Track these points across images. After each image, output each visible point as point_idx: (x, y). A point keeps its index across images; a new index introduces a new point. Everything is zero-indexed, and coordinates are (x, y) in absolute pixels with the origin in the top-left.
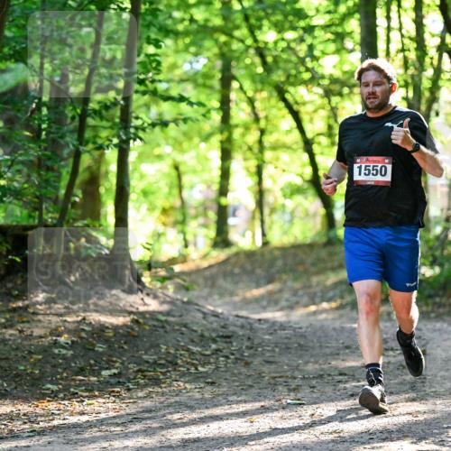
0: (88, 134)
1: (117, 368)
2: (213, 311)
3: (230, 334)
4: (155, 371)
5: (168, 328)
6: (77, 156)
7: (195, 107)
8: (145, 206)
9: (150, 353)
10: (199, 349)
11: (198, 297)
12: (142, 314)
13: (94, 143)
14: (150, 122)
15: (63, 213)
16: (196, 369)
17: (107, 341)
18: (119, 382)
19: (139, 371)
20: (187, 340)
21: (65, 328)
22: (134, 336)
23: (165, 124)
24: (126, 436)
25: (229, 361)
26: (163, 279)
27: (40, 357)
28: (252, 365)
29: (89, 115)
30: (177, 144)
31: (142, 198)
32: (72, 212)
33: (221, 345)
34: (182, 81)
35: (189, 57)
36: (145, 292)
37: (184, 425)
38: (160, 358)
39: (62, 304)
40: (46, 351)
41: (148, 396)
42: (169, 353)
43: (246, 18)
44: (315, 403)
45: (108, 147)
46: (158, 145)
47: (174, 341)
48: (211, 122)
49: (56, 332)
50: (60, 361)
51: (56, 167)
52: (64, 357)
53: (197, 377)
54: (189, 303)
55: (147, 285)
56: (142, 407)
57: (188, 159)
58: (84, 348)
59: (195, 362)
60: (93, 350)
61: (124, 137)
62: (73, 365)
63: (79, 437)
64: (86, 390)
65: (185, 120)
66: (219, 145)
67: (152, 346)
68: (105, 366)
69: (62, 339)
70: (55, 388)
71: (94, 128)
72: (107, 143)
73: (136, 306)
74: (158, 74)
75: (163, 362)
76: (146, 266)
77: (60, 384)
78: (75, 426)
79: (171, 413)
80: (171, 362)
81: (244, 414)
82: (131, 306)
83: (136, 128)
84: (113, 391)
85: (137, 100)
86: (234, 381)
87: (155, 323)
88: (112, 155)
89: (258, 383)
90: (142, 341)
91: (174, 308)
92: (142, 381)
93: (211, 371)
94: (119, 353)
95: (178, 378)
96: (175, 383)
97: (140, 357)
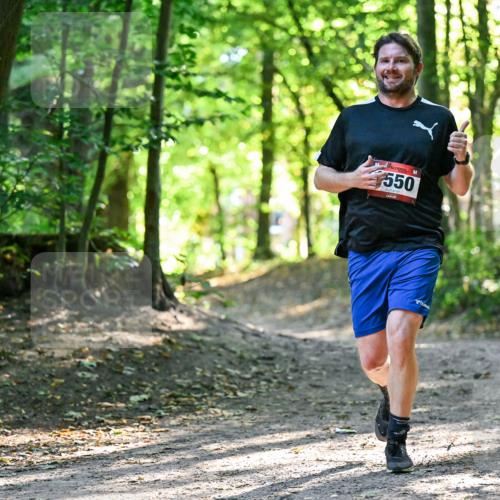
0: (115, 133)
1: (147, 393)
2: (253, 330)
3: (271, 355)
4: (189, 396)
5: (204, 348)
6: (103, 157)
7: (234, 103)
8: (178, 213)
9: (183, 376)
10: (238, 372)
11: (236, 315)
12: (175, 333)
13: (122, 143)
14: (183, 120)
15: (87, 221)
16: (235, 394)
17: (136, 363)
18: (150, 409)
19: (171, 396)
20: (224, 362)
21: (90, 349)
22: (166, 358)
23: (200, 122)
24: (158, 468)
25: (272, 385)
26: (198, 295)
27: (62, 381)
28: (296, 390)
29: (116, 113)
30: (214, 145)
31: (175, 205)
32: (97, 220)
33: (263, 368)
34: (219, 74)
35: (227, 48)
36: (178, 309)
37: (221, 456)
38: (195, 383)
40: (68, 374)
41: (182, 424)
42: (204, 376)
43: (290, 5)
44: (366, 432)
45: (137, 148)
46: (193, 146)
47: (212, 365)
48: (251, 120)
49: (79, 353)
50: (85, 385)
51: (79, 170)
52: (88, 381)
53: (236, 403)
54: (227, 320)
55: (181, 301)
56: (175, 437)
57: (225, 161)
58: (110, 370)
59: (233, 386)
60: (121, 373)
61: (155, 137)
62: (99, 389)
63: (104, 469)
64: (113, 418)
65: (222, 118)
66: (260, 145)
67: (186, 369)
68: (134, 391)
69: (87, 362)
70: (78, 415)
71: (122, 126)
72: (136, 143)
73: (168, 324)
74: (192, 66)
75: (198, 386)
76: (178, 280)
77: (85, 411)
78: (101, 457)
79: (206, 443)
80: (206, 387)
81: (288, 444)
82: (163, 324)
83: (169, 127)
84: (143, 419)
85: (169, 95)
86: (277, 408)
87: (190, 343)
88: (141, 157)
89: (304, 409)
90: (175, 363)
91: (210, 326)
92: (174, 408)
93: (251, 397)
94: (150, 376)
95: (214, 404)
96: (211, 410)
97: (173, 381)
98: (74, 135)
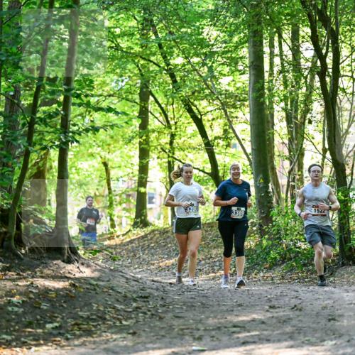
0: (35, 137)
1: (58, 322)
2: (134, 277)
3: (147, 295)
4: (88, 324)
5: (98, 290)
6: (27, 154)
7: (120, 115)
8: (80, 195)
9: (84, 310)
10: (123, 307)
11: (121, 266)
12: (76, 279)
14: (84, 128)
15: (16, 199)
16: (121, 323)
17: (50, 301)
18: (60, 333)
19: (75, 324)
20: (113, 300)
21: (17, 291)
22: (71, 297)
23: (96, 130)
25: (147, 316)
26: (95, 252)
28: (164, 320)
29: (36, 123)
30: (104, 145)
31: (78, 189)
32: (23, 199)
33: (140, 304)
34: (110, 96)
35: (116, 78)
36: (80, 262)
38: (92, 314)
39: (15, 272)
41: (83, 344)
42: (99, 310)
43: (160, 46)
44: (214, 349)
45: (51, 147)
46: (91, 147)
47: (103, 301)
48: (133, 127)
49: (10, 294)
50: (13, 317)
51: (10, 164)
52: (16, 314)
53: (121, 329)
54: (114, 270)
55: (82, 256)
56: (78, 353)
57: (114, 158)
58: (32, 306)
59: (120, 317)
60: (39, 308)
61: (64, 140)
62: (23, 319)
64: (35, 340)
65: (112, 127)
66: (138, 145)
67: (86, 305)
68: (49, 321)
69: (15, 300)
70: (9, 338)
71: (41, 133)
72: (51, 144)
73: (73, 273)
74: (91, 90)
75: (94, 317)
77: (14, 335)
80: (100, 317)
82: (69, 273)
83: (73, 133)
84: (55, 341)
86: (151, 332)
87: (88, 287)
88: (54, 154)
89: (170, 333)
90: (78, 300)
91: (103, 275)
92: (78, 333)
93: (132, 324)
94: (60, 310)
95: (106, 330)
96: (104, 334)
97: (76, 313)
98: (6, 138)
